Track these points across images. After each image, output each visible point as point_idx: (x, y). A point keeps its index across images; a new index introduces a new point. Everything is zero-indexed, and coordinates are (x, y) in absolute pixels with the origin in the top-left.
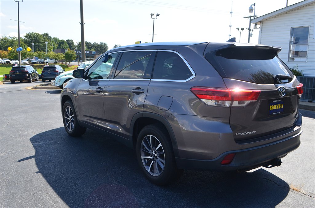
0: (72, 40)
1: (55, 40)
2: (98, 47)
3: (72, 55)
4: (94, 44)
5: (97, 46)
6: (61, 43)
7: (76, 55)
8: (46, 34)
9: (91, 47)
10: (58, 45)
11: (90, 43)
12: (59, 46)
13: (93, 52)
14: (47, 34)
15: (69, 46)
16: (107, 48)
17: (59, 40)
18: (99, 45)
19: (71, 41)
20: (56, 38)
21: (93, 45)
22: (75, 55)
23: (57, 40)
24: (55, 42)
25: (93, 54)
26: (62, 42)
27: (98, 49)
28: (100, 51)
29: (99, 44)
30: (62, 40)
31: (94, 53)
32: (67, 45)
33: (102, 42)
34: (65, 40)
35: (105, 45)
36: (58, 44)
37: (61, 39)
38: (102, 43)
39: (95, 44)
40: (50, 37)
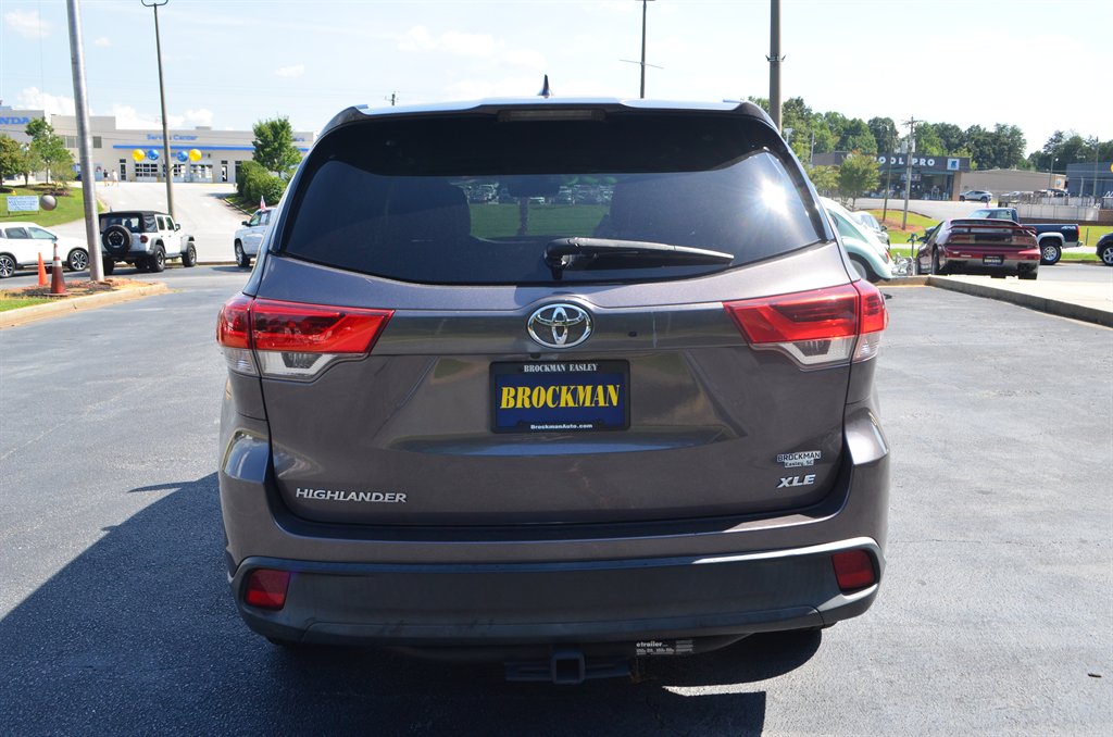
0: (888, 119)
1: (830, 121)
2: (984, 144)
3: (865, 172)
4: (970, 130)
5: (981, 138)
6: (849, 131)
7: (881, 173)
8: (797, 101)
9: (957, 141)
10: (838, 139)
11: (955, 128)
12: (844, 141)
13: (950, 161)
14: (799, 102)
15: (877, 141)
16: (1022, 144)
17: (844, 120)
18: (990, 135)
19: (888, 121)
20: (836, 114)
21: (968, 136)
22: (877, 173)
23: (836, 121)
24: (831, 128)
25: (949, 167)
26: (854, 128)
27: (986, 148)
28: (993, 156)
29: (991, 129)
30: (854, 121)
31: (954, 163)
32: (872, 138)
33: (1002, 123)
34: (866, 121)
35: (1015, 132)
36: (839, 133)
37: (850, 118)
38: (1004, 127)
39: (975, 130)
40: (809, 111)
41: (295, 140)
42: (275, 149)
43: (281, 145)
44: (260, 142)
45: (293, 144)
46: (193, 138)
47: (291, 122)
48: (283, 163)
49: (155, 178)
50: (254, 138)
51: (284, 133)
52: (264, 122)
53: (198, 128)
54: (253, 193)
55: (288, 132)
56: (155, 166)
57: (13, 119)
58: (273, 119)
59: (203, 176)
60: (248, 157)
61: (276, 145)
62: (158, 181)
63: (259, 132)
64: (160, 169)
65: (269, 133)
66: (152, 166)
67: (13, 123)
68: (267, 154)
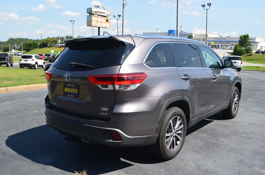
41: (250, 40)
42: (244, 42)
43: (246, 41)
44: (240, 40)
45: (249, 41)
46: (225, 39)
47: (249, 35)
48: (246, 45)
49: (216, 48)
50: (239, 39)
51: (247, 38)
52: (242, 35)
53: (227, 37)
54: (237, 52)
55: (248, 38)
56: (216, 45)
57: (186, 35)
58: (245, 34)
59: (227, 48)
60: (237, 44)
61: (245, 41)
62: (216, 49)
63: (241, 38)
64: (217, 46)
65: (243, 38)
66: (215, 45)
67: (186, 36)
68: (242, 43)
